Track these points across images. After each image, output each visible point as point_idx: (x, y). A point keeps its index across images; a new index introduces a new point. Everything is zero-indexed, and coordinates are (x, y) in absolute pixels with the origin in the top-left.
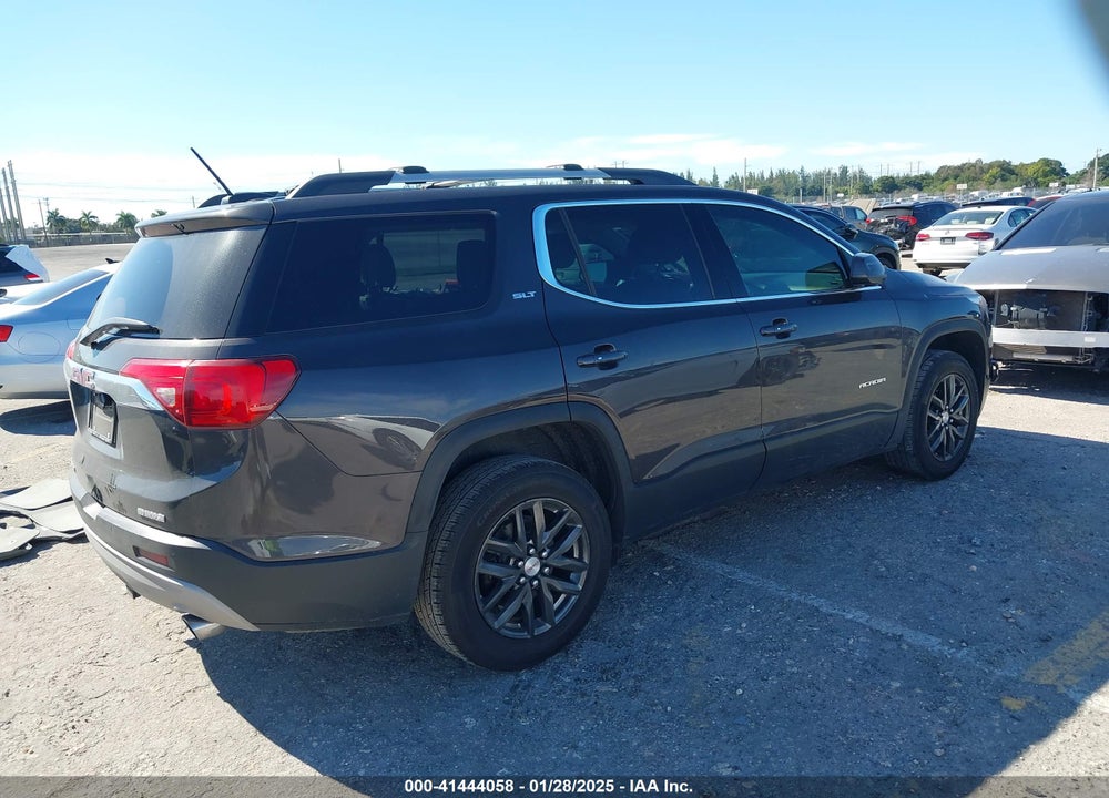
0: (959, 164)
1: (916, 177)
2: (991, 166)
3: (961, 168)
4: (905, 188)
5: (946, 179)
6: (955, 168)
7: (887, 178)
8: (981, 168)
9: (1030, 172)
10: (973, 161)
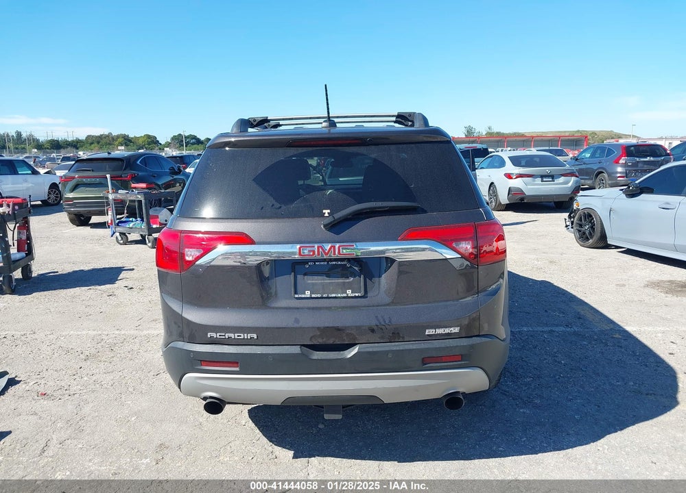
0: (99, 135)
1: (73, 141)
2: (118, 137)
3: (101, 137)
4: (67, 148)
5: (92, 143)
6: (97, 137)
7: (53, 141)
8: (113, 138)
9: (140, 141)
10: (106, 133)
